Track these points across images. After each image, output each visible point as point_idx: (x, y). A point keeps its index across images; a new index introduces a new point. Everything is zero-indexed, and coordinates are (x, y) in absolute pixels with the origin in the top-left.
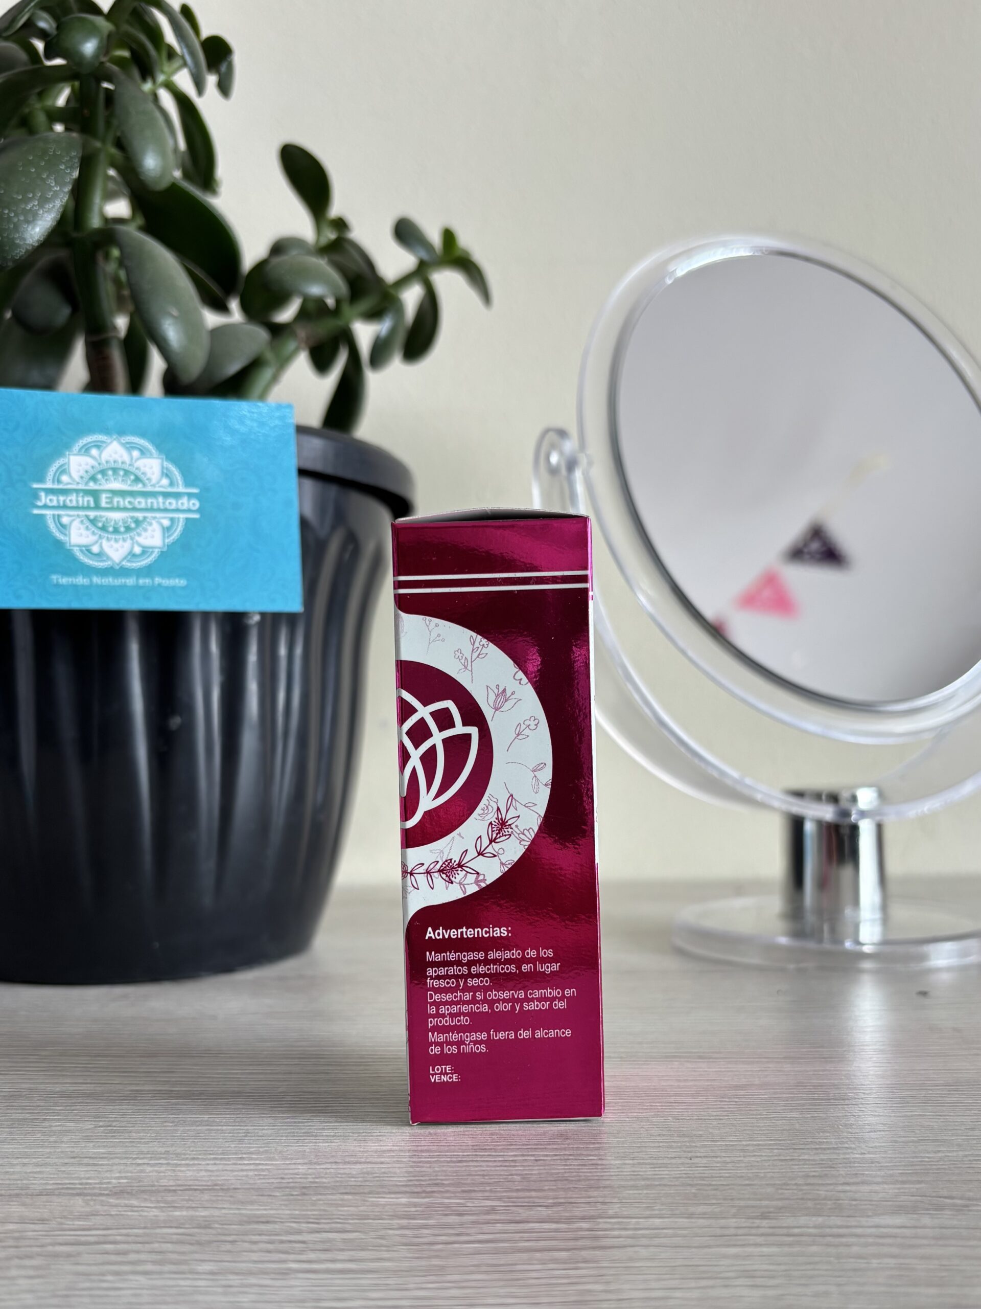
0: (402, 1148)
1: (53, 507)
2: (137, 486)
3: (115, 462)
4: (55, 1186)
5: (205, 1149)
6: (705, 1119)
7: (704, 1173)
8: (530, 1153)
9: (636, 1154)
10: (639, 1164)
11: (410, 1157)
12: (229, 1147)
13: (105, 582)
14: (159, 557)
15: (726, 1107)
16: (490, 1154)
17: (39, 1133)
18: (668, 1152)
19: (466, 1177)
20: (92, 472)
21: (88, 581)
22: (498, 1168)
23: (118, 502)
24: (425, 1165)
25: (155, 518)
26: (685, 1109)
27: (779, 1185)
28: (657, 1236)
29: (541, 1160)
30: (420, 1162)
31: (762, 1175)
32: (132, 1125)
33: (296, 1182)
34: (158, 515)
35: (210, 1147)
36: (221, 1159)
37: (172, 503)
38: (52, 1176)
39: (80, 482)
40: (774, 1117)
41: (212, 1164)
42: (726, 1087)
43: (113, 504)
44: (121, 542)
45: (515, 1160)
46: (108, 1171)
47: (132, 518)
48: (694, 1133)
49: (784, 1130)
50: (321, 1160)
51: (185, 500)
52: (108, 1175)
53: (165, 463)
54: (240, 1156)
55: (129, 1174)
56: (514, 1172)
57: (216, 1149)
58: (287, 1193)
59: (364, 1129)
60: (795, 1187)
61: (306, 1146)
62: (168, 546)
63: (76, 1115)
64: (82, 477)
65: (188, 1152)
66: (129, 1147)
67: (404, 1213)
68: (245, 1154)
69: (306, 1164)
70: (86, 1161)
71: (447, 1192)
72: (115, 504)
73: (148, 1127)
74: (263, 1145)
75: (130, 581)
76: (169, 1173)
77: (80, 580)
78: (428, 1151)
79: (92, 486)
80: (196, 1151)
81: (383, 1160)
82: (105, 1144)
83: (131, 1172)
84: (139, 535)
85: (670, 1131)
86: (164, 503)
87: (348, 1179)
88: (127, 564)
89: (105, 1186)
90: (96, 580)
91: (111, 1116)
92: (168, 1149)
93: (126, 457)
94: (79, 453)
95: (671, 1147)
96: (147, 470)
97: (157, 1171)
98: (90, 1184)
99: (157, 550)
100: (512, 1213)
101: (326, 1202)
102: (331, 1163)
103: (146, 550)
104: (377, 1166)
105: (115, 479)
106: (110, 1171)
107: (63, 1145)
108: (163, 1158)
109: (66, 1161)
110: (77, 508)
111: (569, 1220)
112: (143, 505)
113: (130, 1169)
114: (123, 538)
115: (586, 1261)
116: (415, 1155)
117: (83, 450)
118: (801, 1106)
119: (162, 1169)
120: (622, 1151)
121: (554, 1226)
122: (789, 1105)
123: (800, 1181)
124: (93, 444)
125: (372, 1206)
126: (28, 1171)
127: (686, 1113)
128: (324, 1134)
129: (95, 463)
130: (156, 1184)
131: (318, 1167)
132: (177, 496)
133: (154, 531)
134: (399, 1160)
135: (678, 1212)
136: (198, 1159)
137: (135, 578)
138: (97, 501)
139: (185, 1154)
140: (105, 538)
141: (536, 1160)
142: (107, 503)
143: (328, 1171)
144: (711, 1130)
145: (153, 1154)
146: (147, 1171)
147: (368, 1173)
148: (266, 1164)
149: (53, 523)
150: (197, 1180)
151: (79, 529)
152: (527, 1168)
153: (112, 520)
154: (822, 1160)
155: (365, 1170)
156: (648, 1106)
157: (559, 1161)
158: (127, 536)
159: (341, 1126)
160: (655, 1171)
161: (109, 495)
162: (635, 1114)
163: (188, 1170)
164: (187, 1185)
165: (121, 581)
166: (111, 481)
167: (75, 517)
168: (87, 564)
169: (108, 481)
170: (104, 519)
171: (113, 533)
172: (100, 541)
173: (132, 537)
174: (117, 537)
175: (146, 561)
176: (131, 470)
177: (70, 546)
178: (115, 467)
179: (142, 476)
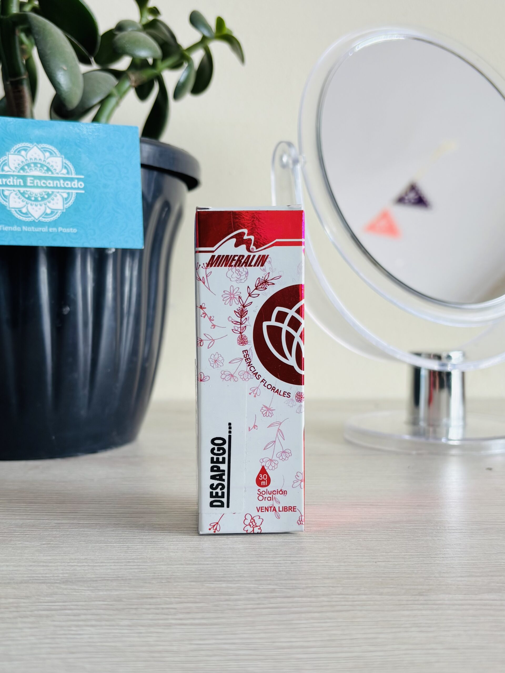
2: (48, 173)
3: (35, 159)
12: (120, 555)
13: (30, 229)
14: (61, 215)
15: (390, 533)
20: (22, 165)
21: (20, 228)
23: (37, 183)
25: (58, 193)
34: (60, 191)
37: (69, 184)
39: (15, 170)
41: (113, 565)
43: (34, 185)
44: (39, 206)
47: (45, 192)
51: (76, 182)
53: (63, 159)
54: (128, 561)
59: (193, 546)
62: (66, 209)
64: (16, 168)
66: (64, 556)
68: (130, 559)
72: (36, 185)
75: (45, 230)
77: (16, 229)
79: (22, 173)
84: (49, 202)
86: (64, 184)
88: (43, 219)
89: (56, 578)
90: (25, 228)
93: (41, 156)
94: (14, 154)
96: (54, 164)
98: (48, 577)
99: (59, 211)
103: (53, 210)
105: (35, 169)
110: (13, 186)
112: (51, 185)
114: (40, 204)
117: (17, 152)
124: (22, 148)
125: (207, 588)
128: (172, 548)
129: (24, 160)
132: (71, 179)
133: (58, 200)
137: (47, 228)
138: (25, 182)
140: (30, 204)
142: (31, 183)
150: (107, 574)
151: (15, 198)
153: (33, 193)
158: (42, 203)
159: (180, 543)
160: (357, 569)
161: (32, 179)
163: (101, 569)
164: (102, 577)
165: (39, 229)
166: (33, 170)
167: (12, 191)
168: (20, 219)
169: (31, 171)
170: (29, 193)
171: (34, 201)
172: (27, 205)
173: (45, 203)
174: (36, 203)
175: (53, 218)
176: (45, 164)
177: (9, 208)
178: (35, 162)
179: (51, 168)
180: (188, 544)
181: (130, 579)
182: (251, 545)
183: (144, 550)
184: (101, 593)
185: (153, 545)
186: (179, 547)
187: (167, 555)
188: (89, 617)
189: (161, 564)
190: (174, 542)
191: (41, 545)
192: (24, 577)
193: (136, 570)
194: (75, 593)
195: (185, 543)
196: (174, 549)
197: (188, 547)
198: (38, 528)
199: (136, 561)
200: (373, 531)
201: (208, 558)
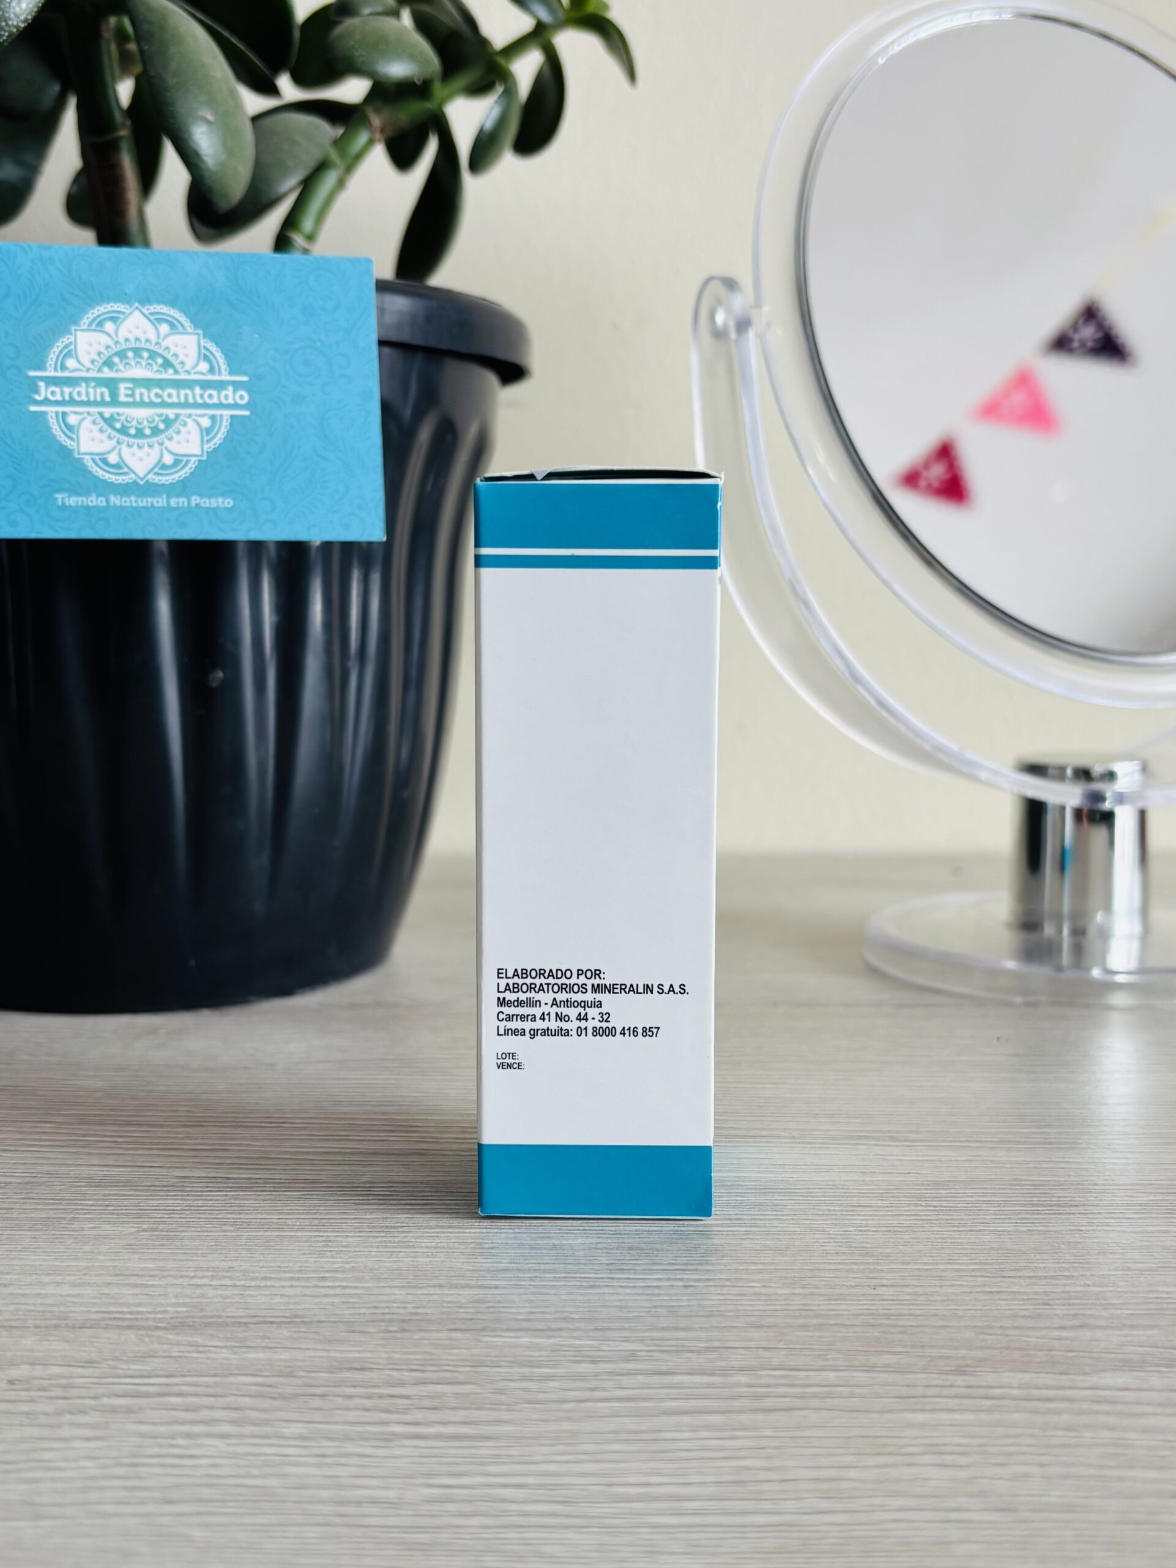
0: (520, 1266)
2: (166, 372)
3: (137, 340)
4: (100, 1316)
5: (278, 1264)
6: (895, 1231)
7: (890, 1309)
8: (678, 1277)
9: (807, 1281)
10: (810, 1294)
11: (532, 1279)
12: (307, 1262)
13: (125, 502)
14: (197, 467)
16: (628, 1276)
17: (69, 1238)
18: (846, 1277)
19: (599, 1310)
20: (106, 354)
21: (103, 499)
22: (638, 1298)
23: (141, 394)
25: (190, 416)
27: (980, 1327)
28: (829, 1396)
29: (691, 1286)
30: (543, 1287)
31: (961, 1313)
32: (184, 1229)
33: (393, 1314)
34: (194, 412)
35: (284, 1262)
37: (214, 396)
38: (94, 1301)
39: (92, 367)
40: (980, 1231)
41: (288, 1287)
42: (922, 1184)
43: (135, 399)
44: (146, 449)
45: (660, 1287)
46: (160, 1295)
47: (160, 415)
48: (881, 1250)
49: (991, 1249)
50: (421, 1281)
51: (229, 391)
52: (161, 1300)
53: (202, 341)
54: (322, 1275)
55: (188, 1300)
56: (658, 1303)
57: (291, 1265)
58: (383, 1328)
59: (474, 1240)
60: (999, 1332)
61: (402, 1262)
62: (207, 452)
63: (112, 1214)
64: (93, 362)
65: (258, 1269)
67: (527, 1358)
68: (328, 1271)
69: (401, 1287)
70: (133, 1280)
71: (578, 1329)
72: (138, 399)
73: (203, 1231)
74: (349, 1261)
75: (160, 502)
76: (238, 1299)
77: (94, 501)
78: (552, 1271)
79: (107, 373)
80: (267, 1267)
81: (497, 1283)
82: (153, 1256)
83: (190, 1297)
84: (170, 439)
85: (851, 1247)
86: (202, 396)
87: (457, 1310)
88: (154, 477)
89: (160, 1316)
90: (115, 500)
91: (155, 1215)
92: (231, 1264)
93: (152, 335)
94: (89, 328)
95: (851, 1271)
96: (179, 351)
97: (222, 1296)
98: (142, 1313)
99: (193, 459)
100: (656, 1360)
101: (431, 1341)
102: (434, 1286)
103: (177, 457)
106: (165, 1295)
107: (102, 1257)
108: (227, 1277)
109: (109, 1279)
110: (88, 403)
111: (725, 1372)
112: (175, 400)
113: (188, 1291)
114: (149, 443)
115: (744, 1428)
116: (536, 1277)
117: (95, 324)
118: (1016, 1214)
119: (227, 1293)
120: (791, 1275)
121: (706, 1379)
122: (1001, 1212)
123: (1007, 1323)
124: (108, 316)
125: (485, 1348)
126: (64, 1293)
127: (871, 1222)
128: (424, 1244)
129: (111, 343)
130: (223, 1312)
131: (418, 1292)
132: (220, 385)
133: (189, 433)
134: (518, 1283)
135: (856, 1363)
136: (270, 1278)
137: (165, 497)
138: (114, 394)
139: (253, 1272)
140: (125, 443)
141: (685, 1287)
142: (127, 395)
143: (432, 1298)
144: (901, 1248)
145: (213, 1271)
146: (210, 1296)
147: (479, 1301)
148: (353, 1287)
149: (56, 423)
150: (273, 1307)
151: (91, 431)
152: (674, 1298)
153: (134, 418)
154: (1036, 1293)
156: (824, 1210)
157: (713, 1288)
158: (154, 440)
159: (444, 1232)
160: (831, 1304)
161: (130, 385)
162: (808, 1222)
163: (260, 1295)
164: (260, 1316)
165: (147, 502)
166: (132, 366)
167: (86, 415)
168: (102, 478)
169: (127, 367)
170: (123, 418)
171: (135, 436)
172: (118, 447)
173: (160, 441)
174: (140, 442)
175: (180, 474)
176: (158, 351)
177: (79, 453)
178: (137, 346)
179: (172, 359)
180: (461, 1235)
181: (320, 1322)
182: (601, 1240)
183: (362, 1249)
184: (252, 1356)
185: (382, 1236)
186: (440, 1242)
187: (411, 1263)
188: (218, 1414)
189: (395, 1284)
190: (431, 1230)
193: (337, 1300)
194: (194, 1355)
195: (455, 1233)
196: (427, 1247)
197: (460, 1243)
199: (339, 1275)
201: (499, 1270)
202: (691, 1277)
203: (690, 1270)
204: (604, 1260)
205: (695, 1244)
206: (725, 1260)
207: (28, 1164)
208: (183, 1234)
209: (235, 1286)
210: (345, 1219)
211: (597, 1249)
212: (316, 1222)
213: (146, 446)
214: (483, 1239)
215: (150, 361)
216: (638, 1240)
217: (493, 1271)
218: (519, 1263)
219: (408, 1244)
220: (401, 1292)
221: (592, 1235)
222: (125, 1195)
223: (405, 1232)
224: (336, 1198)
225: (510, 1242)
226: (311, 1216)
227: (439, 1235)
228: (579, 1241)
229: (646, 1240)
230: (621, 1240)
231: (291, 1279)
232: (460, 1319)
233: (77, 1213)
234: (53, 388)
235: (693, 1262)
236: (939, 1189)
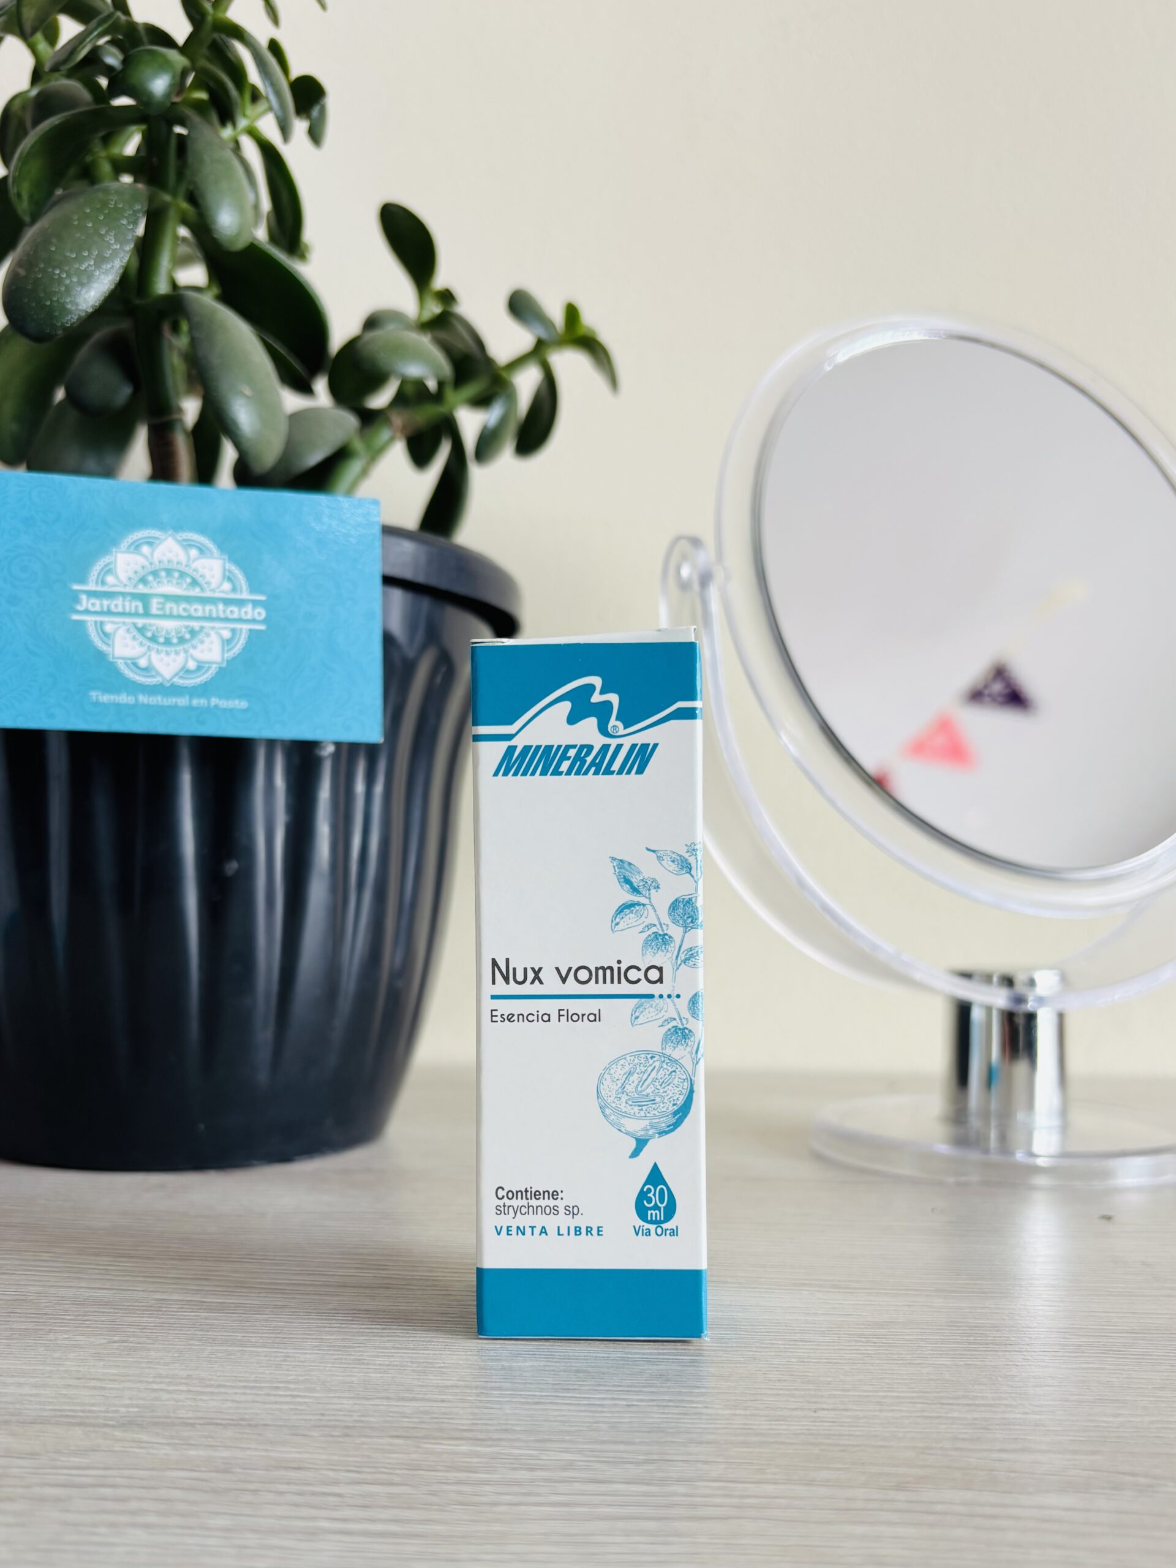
0: (468, 1383)
1: (96, 613)
2: (193, 589)
3: (169, 562)
4: (53, 1413)
5: (235, 1374)
7: (828, 1430)
8: (623, 1397)
10: (752, 1415)
11: (478, 1395)
12: (262, 1373)
13: (153, 701)
14: (217, 673)
16: (573, 1395)
17: (41, 1346)
18: (788, 1401)
20: (141, 573)
21: (133, 699)
23: (171, 608)
24: (494, 1406)
25: (213, 628)
26: (813, 1349)
27: (920, 1447)
29: (634, 1405)
30: (489, 1402)
32: (152, 1342)
33: (339, 1420)
34: (217, 625)
35: (241, 1373)
36: (252, 1388)
37: (235, 612)
38: (51, 1400)
39: (127, 584)
41: (241, 1394)
43: (165, 612)
44: (173, 656)
45: (603, 1405)
46: (116, 1397)
47: (186, 627)
48: (818, 1379)
50: (370, 1394)
51: (249, 608)
52: (116, 1401)
53: (228, 565)
54: (276, 1385)
55: (142, 1402)
56: (601, 1417)
57: (247, 1375)
58: (328, 1432)
59: (425, 1359)
60: (939, 1452)
61: (354, 1376)
62: (226, 661)
63: (88, 1327)
64: (130, 579)
65: (215, 1377)
66: (146, 1368)
67: (464, 1464)
68: (281, 1382)
69: (350, 1398)
70: (93, 1383)
71: (519, 1437)
72: (168, 612)
73: (171, 1344)
74: (303, 1373)
75: (182, 701)
76: (189, 1403)
77: (124, 698)
78: (500, 1389)
79: (141, 589)
80: (224, 1376)
81: (444, 1397)
82: (117, 1364)
83: (144, 1399)
84: (194, 647)
85: (793, 1375)
86: (224, 611)
87: (403, 1420)
88: (179, 681)
89: (110, 1415)
90: (143, 699)
91: (129, 1329)
92: (190, 1373)
93: (182, 557)
94: (128, 551)
95: (790, 1395)
96: (206, 572)
97: (174, 1399)
98: (96, 1411)
99: (214, 666)
100: (594, 1470)
101: (371, 1446)
102: (382, 1399)
103: (202, 664)
104: (436, 1404)
105: (168, 581)
106: (120, 1397)
108: (185, 1384)
110: (123, 614)
111: (662, 1482)
112: (200, 614)
113: (143, 1395)
114: (175, 651)
115: (678, 1534)
116: (483, 1393)
117: (133, 547)
118: (953, 1350)
119: (182, 1396)
123: (947, 1445)
124: (144, 541)
125: (425, 1453)
126: (23, 1393)
127: (813, 1355)
128: (378, 1362)
129: (146, 563)
130: (172, 1415)
131: (366, 1403)
132: (240, 603)
133: (212, 643)
134: (464, 1398)
136: (225, 1386)
137: (187, 698)
138: (146, 607)
139: (210, 1380)
140: (155, 650)
141: (628, 1405)
142: (158, 609)
144: (839, 1376)
145: (172, 1378)
146: (164, 1399)
147: (425, 1413)
148: (305, 1397)
149: (95, 630)
150: (222, 1412)
151: (125, 638)
153: (163, 629)
154: (975, 1419)
155: (421, 1409)
158: (180, 648)
159: (398, 1353)
160: (771, 1424)
161: (161, 600)
162: (752, 1353)
163: (212, 1400)
164: (207, 1418)
165: (172, 702)
166: (164, 584)
167: (121, 625)
168: (134, 680)
170: (154, 628)
171: (164, 644)
172: (149, 653)
173: (186, 649)
174: (168, 649)
175: (202, 678)
176: (188, 572)
177: (113, 658)
178: (170, 567)
179: (200, 580)
182: (550, 1364)
183: (317, 1365)
185: (338, 1354)
186: (394, 1361)
187: (363, 1378)
189: (343, 1395)
190: (386, 1349)
191: (109, 1342)
192: (44, 1410)
193: (285, 1407)
194: (137, 1450)
195: (409, 1353)
196: (381, 1365)
197: (412, 1362)
198: (116, 1307)
199: (292, 1386)
200: (824, 1342)
201: (448, 1386)
202: (635, 1397)
203: (634, 1391)
204: (550, 1381)
205: (641, 1369)
206: (669, 1384)
207: (20, 1284)
208: (151, 1346)
209: (189, 1391)
210: (306, 1338)
211: (545, 1371)
212: (278, 1340)
213: (173, 653)
214: (436, 1359)
215: (179, 581)
216: (585, 1364)
217: (441, 1387)
218: (468, 1381)
219: (362, 1361)
220: (350, 1402)
221: (542, 1359)
222: (103, 1312)
223: (362, 1351)
224: (301, 1321)
225: (461, 1362)
226: (274, 1336)
227: (394, 1355)
228: (527, 1364)
229: (593, 1364)
230: (569, 1364)
231: (245, 1387)
232: (404, 1427)
233: (55, 1326)
234: (93, 600)
235: (637, 1384)
236: (878, 1329)
